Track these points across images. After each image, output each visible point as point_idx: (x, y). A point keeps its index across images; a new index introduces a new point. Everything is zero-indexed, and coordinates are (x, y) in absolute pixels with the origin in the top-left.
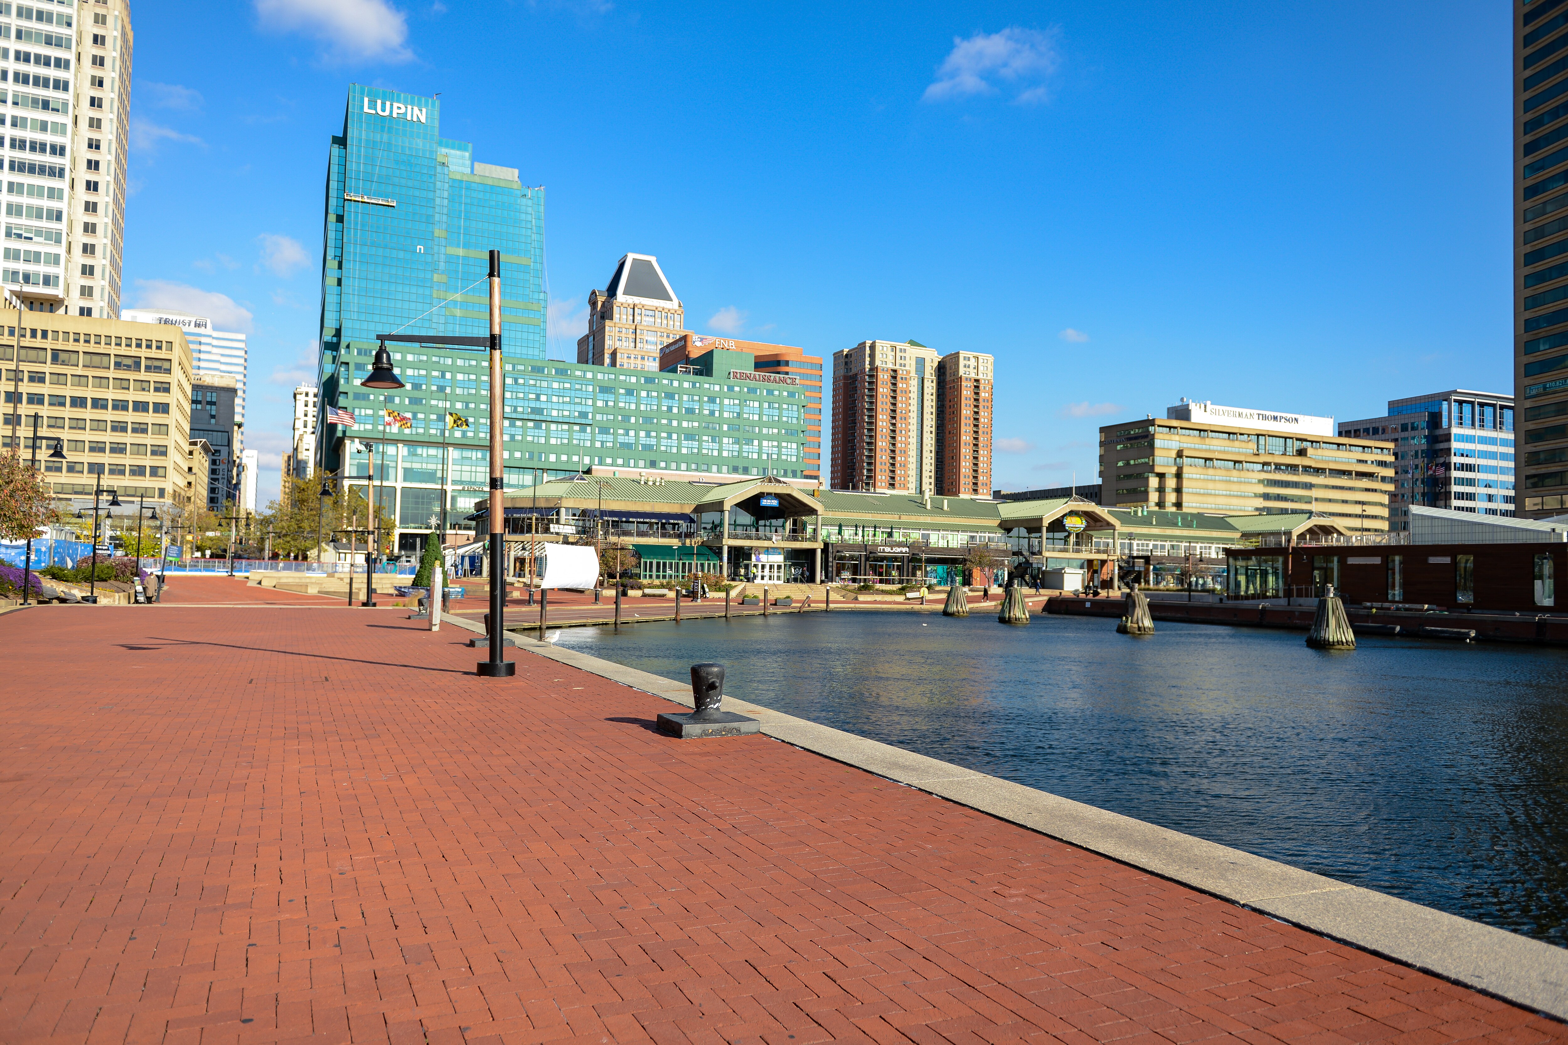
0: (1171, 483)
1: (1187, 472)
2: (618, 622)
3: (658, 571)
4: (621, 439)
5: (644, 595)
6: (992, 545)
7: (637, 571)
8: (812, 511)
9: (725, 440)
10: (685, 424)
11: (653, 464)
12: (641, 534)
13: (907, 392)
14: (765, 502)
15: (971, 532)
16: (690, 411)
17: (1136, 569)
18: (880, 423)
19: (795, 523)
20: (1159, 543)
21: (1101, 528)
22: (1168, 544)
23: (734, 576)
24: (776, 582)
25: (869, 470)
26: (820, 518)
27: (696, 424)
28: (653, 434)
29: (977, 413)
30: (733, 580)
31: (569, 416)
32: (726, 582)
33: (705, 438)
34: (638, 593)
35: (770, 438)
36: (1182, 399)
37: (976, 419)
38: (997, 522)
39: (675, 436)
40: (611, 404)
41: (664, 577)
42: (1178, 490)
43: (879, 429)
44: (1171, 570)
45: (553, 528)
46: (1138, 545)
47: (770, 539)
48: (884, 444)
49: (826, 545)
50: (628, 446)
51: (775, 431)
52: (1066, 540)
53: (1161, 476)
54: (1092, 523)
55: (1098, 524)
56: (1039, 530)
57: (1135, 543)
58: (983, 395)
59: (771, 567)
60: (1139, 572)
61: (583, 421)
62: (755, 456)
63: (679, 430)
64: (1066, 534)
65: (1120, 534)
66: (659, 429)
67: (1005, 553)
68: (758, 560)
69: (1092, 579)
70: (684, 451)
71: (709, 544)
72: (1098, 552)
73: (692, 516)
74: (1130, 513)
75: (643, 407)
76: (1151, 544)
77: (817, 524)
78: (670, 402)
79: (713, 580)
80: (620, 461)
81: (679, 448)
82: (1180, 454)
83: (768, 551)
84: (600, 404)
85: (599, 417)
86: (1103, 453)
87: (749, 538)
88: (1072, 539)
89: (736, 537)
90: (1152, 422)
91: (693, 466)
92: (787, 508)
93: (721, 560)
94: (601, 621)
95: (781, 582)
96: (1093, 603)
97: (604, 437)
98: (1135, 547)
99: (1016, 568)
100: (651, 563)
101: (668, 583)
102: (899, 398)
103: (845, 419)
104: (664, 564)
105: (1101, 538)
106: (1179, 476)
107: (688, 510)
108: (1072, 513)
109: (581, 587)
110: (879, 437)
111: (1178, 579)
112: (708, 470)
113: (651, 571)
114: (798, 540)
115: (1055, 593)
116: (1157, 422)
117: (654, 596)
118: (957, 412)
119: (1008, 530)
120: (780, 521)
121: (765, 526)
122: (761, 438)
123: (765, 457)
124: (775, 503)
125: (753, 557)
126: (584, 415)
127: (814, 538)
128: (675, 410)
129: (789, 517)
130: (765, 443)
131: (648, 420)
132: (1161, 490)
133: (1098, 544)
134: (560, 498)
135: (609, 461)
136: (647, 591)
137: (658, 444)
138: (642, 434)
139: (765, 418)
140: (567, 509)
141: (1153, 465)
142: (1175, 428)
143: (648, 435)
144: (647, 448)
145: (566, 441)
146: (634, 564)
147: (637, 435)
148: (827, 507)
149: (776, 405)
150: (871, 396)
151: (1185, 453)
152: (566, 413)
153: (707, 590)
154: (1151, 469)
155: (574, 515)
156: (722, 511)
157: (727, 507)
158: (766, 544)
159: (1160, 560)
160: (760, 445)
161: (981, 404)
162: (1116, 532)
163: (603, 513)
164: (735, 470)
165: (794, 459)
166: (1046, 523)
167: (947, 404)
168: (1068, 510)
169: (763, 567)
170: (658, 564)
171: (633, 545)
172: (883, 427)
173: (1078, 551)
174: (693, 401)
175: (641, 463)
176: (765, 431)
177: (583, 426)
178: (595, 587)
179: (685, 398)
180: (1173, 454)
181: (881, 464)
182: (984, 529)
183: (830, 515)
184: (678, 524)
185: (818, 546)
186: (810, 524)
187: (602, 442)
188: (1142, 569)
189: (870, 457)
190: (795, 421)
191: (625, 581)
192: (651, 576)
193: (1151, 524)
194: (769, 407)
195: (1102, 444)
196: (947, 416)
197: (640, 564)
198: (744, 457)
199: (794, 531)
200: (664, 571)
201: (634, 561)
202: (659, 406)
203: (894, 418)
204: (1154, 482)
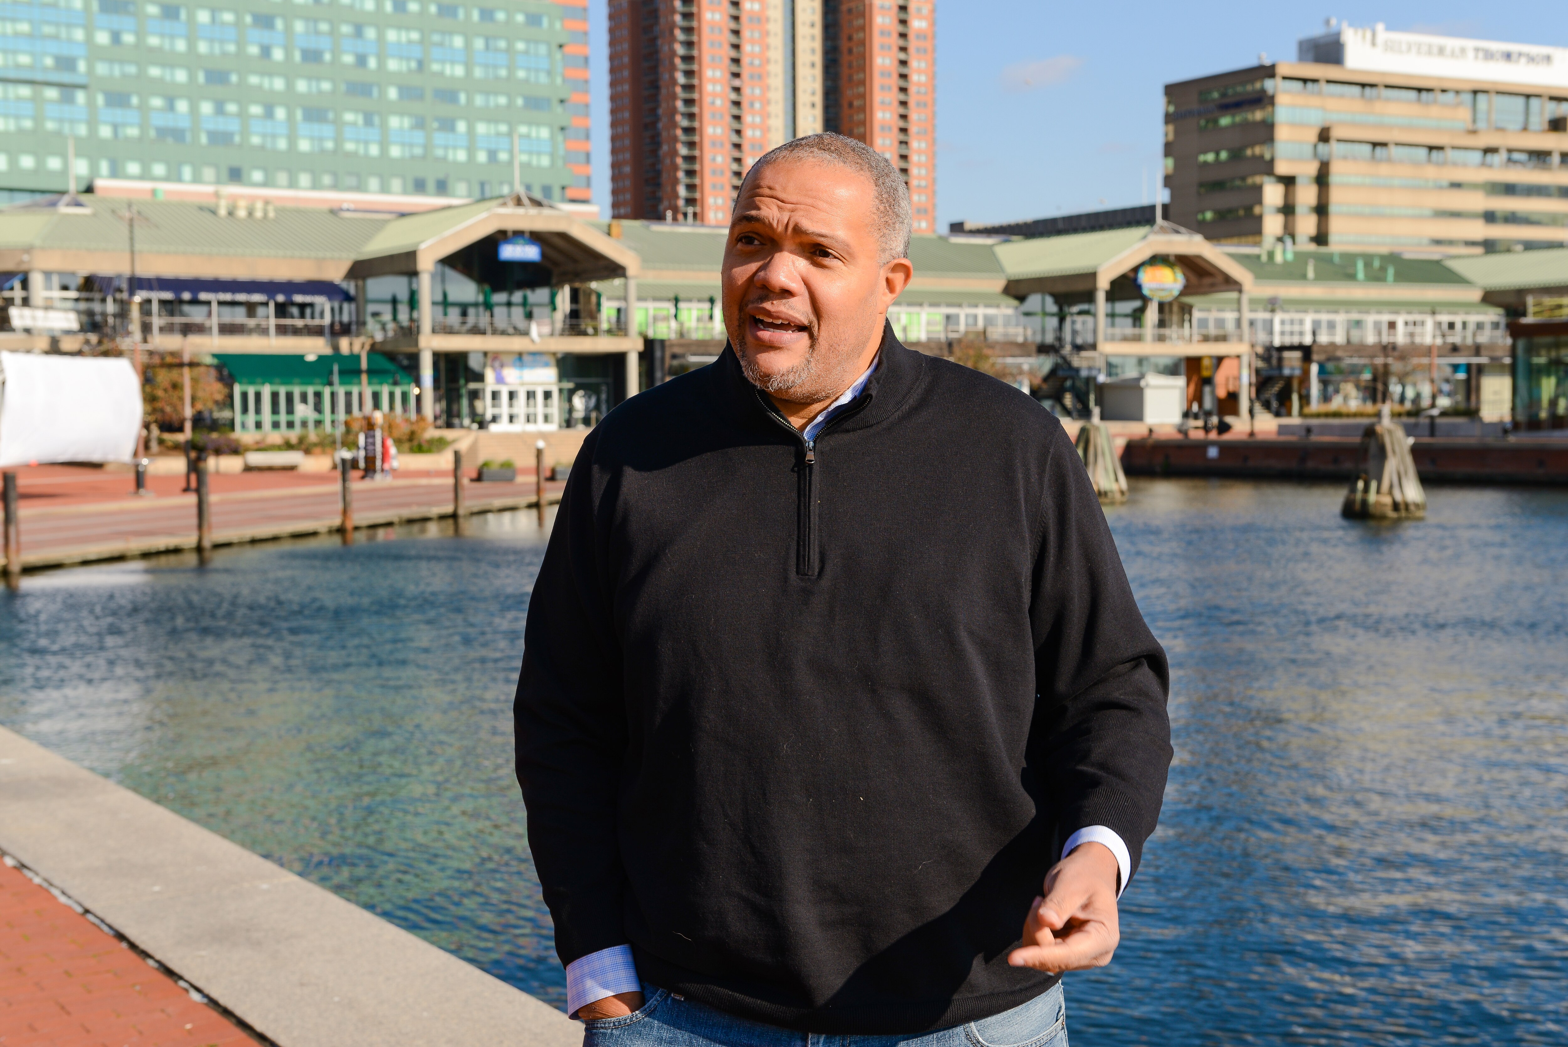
0: (1307, 195)
1: (1338, 174)
2: (207, 543)
3: (275, 410)
4: (160, 120)
5: (248, 469)
6: (996, 333)
7: (226, 414)
8: (614, 270)
9: (394, 122)
10: (302, 86)
11: (236, 175)
12: (227, 329)
13: (761, 19)
14: (510, 252)
15: (949, 305)
16: (312, 56)
17: (1287, 372)
18: (709, 88)
19: (575, 297)
20: (1324, 317)
21: (1213, 288)
22: (1340, 318)
23: (449, 418)
24: (541, 426)
25: (691, 187)
26: (632, 284)
27: (326, 86)
28: (232, 108)
29: (904, 63)
30: (449, 425)
31: (31, 67)
32: (432, 433)
33: (349, 117)
34: (230, 464)
35: (491, 116)
36: (1327, 22)
37: (903, 76)
38: (999, 284)
39: (280, 113)
40: (128, 38)
41: (290, 425)
42: (1321, 210)
43: (707, 100)
44: (1355, 371)
45: (18, 316)
46: (1283, 322)
47: (526, 333)
48: (719, 131)
49: (650, 344)
50: (178, 134)
51: (502, 100)
52: (1137, 317)
53: (1289, 181)
54: (1194, 279)
55: (1207, 281)
56: (1089, 296)
57: (1277, 318)
58: (917, 24)
59: (531, 395)
60: (1289, 380)
61: (66, 77)
62: (461, 156)
63: (289, 98)
64: (1137, 304)
65: (1252, 301)
66: (246, 95)
67: (1023, 348)
68: (500, 380)
69: (1198, 397)
70: (304, 145)
71: (389, 348)
72: (1206, 339)
73: (344, 285)
74: (1258, 257)
75: (203, 47)
76: (1308, 320)
77: (625, 299)
78: (264, 36)
79: (404, 429)
80: (159, 169)
81: (292, 139)
82: (1324, 136)
83: (520, 358)
84: (102, 38)
85: (101, 69)
86: (1171, 137)
87: (476, 331)
88: (1152, 315)
89: (449, 331)
90: (1269, 72)
91: (327, 180)
92: (556, 264)
93: (418, 382)
94: (161, 543)
95: (552, 427)
96: (1226, 448)
97: (118, 114)
98: (1277, 327)
99: (1046, 379)
100: (258, 396)
101: (301, 440)
102: (746, 33)
103: (636, 79)
104: (289, 397)
105: (1209, 310)
106: (1322, 179)
107: (336, 274)
108: (1157, 260)
109: (96, 457)
110: (707, 116)
111: (1366, 388)
112: (360, 188)
113: (258, 411)
114: (584, 333)
115: (1136, 430)
116: (1282, 70)
117: (270, 469)
118: (863, 63)
119: (1021, 298)
120: (541, 295)
121: (509, 304)
122: (473, 116)
123: (482, 157)
124: (530, 253)
125: (490, 375)
126: (66, 63)
127: (620, 327)
128: (278, 54)
129: (560, 284)
130: (481, 128)
131: (217, 77)
132: (1288, 210)
133: (1203, 323)
134: (29, 250)
135: (133, 168)
136: (256, 458)
137: (245, 132)
138: (206, 108)
139: (478, 72)
140: (48, 274)
141: (1272, 161)
142: (1315, 81)
143: (220, 110)
144: (220, 138)
145: (28, 124)
146: (219, 397)
147: (194, 110)
148: (647, 260)
149: (502, 44)
150: (689, 30)
151: (1335, 133)
152: (24, 59)
153: (393, 450)
154: (1268, 168)
155: (65, 288)
156: (413, 274)
157: (426, 263)
158: (516, 344)
159: (1331, 354)
160: (471, 131)
161: (913, 44)
162: (1245, 298)
163: (136, 283)
164: (420, 186)
165: (545, 161)
166: (1103, 284)
167: (844, 45)
168: (1146, 255)
169: (512, 395)
170: (275, 396)
171: (215, 356)
172: (715, 95)
173: (1161, 339)
174: (317, 33)
175: (209, 173)
176: (479, 100)
177: (67, 89)
178: (135, 454)
179: (299, 26)
180: (1312, 136)
181: (714, 172)
182: (975, 299)
183: (652, 277)
184: (311, 305)
185: (632, 347)
186: (610, 299)
187: (115, 127)
188: (1297, 372)
189: (690, 159)
190: (543, 78)
191: (203, 438)
192: (258, 425)
193: (1304, 277)
194: (487, 47)
195: (1169, 118)
196: (844, 71)
197: (231, 396)
198: (437, 159)
199: (574, 314)
200: (290, 410)
201: (217, 390)
202: (241, 44)
203: (737, 75)
204: (1273, 194)
